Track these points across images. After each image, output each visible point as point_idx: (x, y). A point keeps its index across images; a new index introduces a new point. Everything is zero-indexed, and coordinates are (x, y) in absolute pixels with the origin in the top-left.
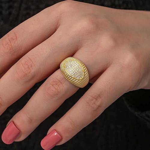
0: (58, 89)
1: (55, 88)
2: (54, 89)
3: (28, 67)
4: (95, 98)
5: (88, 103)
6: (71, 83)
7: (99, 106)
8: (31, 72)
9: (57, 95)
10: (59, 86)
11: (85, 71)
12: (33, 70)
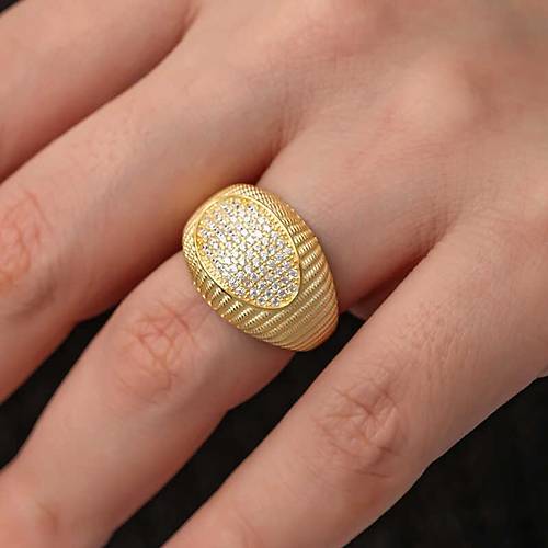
0: (170, 357)
1: (151, 351)
2: (149, 360)
3: (20, 240)
4: (362, 406)
5: (326, 430)
6: (233, 326)
7: (387, 450)
8: (34, 266)
9: (168, 388)
10: (171, 341)
11: (306, 262)
12: (44, 258)
